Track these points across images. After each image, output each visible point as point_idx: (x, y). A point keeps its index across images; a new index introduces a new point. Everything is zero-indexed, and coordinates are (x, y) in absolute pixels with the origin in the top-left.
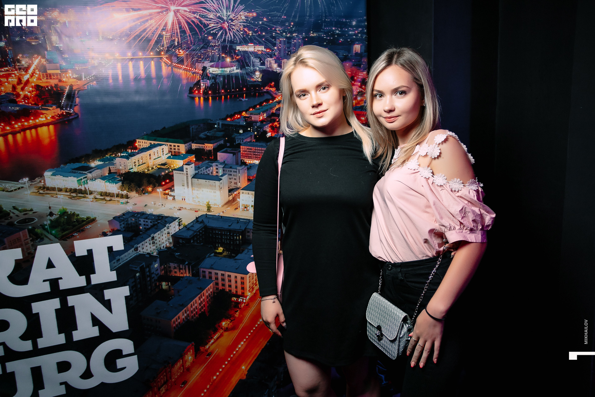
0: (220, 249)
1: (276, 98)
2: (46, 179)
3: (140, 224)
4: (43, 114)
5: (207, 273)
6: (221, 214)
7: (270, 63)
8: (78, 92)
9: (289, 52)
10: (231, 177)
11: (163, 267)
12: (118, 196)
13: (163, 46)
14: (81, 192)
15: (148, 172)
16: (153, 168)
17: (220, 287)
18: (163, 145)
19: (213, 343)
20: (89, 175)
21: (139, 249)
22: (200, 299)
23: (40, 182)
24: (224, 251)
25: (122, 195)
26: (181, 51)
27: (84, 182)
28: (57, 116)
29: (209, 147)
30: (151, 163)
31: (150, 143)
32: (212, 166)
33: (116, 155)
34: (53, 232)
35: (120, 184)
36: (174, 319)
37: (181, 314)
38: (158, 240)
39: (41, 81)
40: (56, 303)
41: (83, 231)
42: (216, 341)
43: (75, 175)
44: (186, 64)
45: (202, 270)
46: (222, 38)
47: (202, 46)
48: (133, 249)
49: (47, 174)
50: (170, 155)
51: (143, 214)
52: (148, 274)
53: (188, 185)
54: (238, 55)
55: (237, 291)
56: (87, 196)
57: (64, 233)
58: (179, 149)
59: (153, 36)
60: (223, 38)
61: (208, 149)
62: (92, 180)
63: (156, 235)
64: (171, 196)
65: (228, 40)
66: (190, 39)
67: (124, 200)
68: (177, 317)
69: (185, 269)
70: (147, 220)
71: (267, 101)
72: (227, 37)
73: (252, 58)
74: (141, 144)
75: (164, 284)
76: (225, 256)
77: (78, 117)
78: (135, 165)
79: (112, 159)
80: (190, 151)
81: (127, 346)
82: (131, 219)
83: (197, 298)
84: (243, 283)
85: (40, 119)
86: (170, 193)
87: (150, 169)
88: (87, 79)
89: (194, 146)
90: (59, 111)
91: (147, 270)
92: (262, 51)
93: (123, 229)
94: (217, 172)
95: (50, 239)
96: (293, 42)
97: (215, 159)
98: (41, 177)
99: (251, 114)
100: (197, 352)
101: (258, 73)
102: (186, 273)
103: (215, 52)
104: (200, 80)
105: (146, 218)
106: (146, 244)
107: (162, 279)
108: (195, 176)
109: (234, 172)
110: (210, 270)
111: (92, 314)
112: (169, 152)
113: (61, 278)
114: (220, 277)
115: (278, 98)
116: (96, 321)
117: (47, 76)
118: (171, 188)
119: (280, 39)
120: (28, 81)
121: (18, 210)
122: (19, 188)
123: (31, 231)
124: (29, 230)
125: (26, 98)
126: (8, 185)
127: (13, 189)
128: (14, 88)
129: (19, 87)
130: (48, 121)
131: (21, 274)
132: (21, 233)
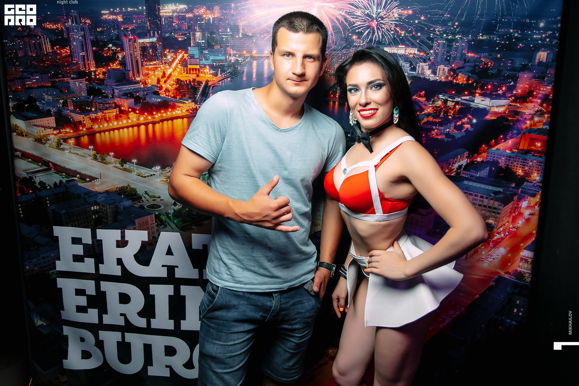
1: (425, 109)
4: (179, 107)
7: (423, 69)
9: (447, 56)
19: (316, 369)
28: (191, 109)
34: (175, 221)
39: (181, 75)
40: (169, 289)
41: (201, 225)
46: (368, 38)
57: (184, 224)
60: (370, 37)
65: (375, 41)
66: (332, 38)
72: (374, 36)
73: (401, 62)
85: (176, 111)
88: (222, 76)
90: (194, 105)
92: (415, 54)
95: (172, 228)
96: (455, 45)
113: (177, 267)
115: (427, 110)
117: (187, 71)
119: (439, 41)
120: (170, 75)
121: (148, 195)
122: (151, 175)
123: (157, 217)
124: (155, 215)
125: (167, 90)
126: (142, 171)
127: (146, 175)
128: (159, 81)
129: (162, 80)
130: (183, 114)
131: (144, 255)
132: (149, 216)
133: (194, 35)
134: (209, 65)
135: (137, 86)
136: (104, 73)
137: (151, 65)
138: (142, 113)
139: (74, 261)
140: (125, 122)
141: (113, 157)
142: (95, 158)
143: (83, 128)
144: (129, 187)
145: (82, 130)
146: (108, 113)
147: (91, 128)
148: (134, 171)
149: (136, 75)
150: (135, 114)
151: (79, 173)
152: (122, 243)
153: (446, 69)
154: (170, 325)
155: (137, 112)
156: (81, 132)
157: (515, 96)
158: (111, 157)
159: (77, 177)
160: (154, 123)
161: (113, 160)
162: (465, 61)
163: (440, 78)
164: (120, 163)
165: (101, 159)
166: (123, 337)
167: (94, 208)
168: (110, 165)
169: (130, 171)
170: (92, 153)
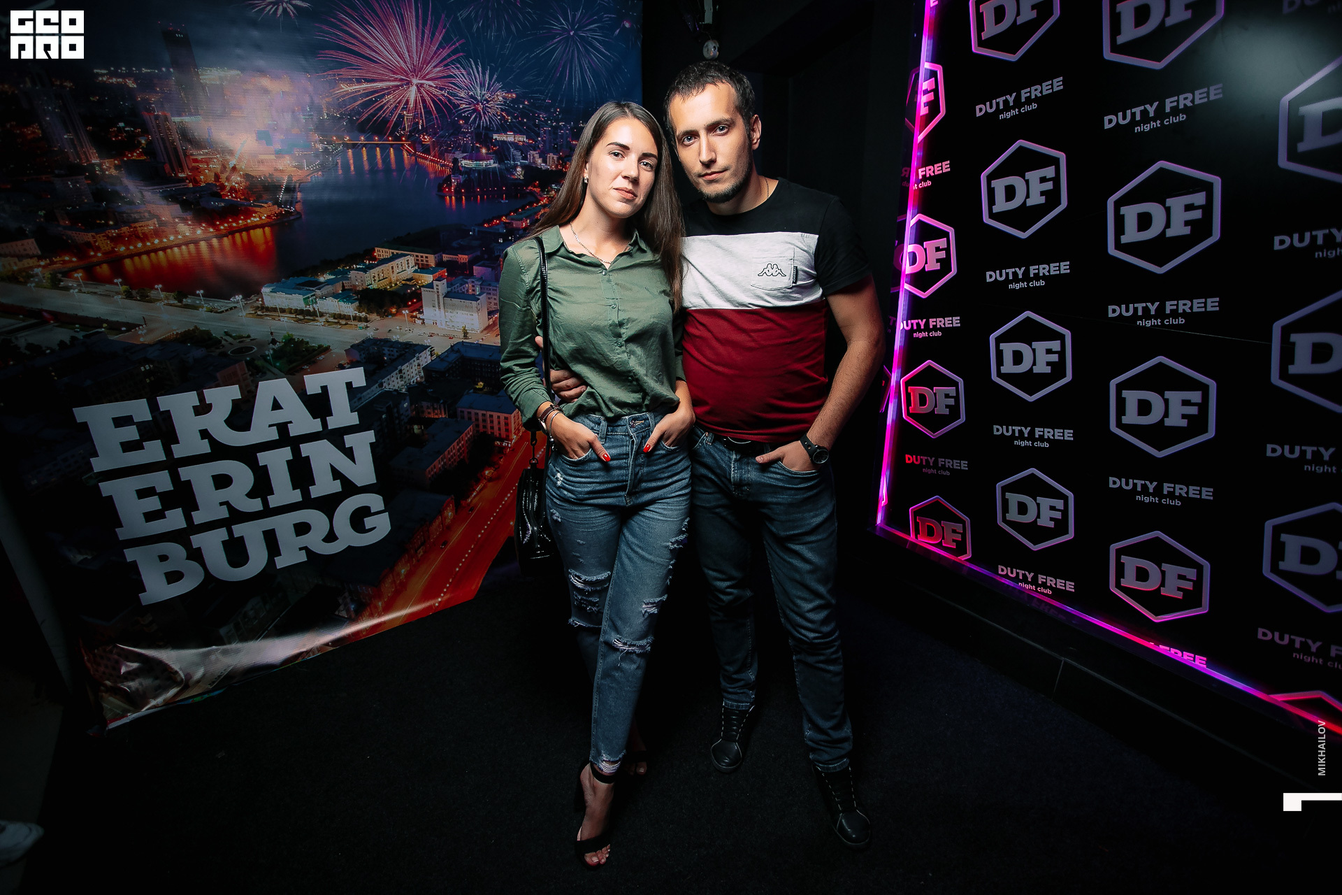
0: (481, 385)
1: (540, 200)
2: (264, 296)
3: (384, 354)
4: (256, 212)
5: (466, 413)
6: (481, 342)
7: (534, 158)
8: (299, 185)
9: (556, 144)
10: (490, 296)
11: (413, 406)
12: (355, 318)
13: (404, 129)
14: (308, 313)
15: (391, 289)
16: (396, 284)
17: (481, 429)
18: (408, 255)
19: (475, 496)
20: (318, 292)
21: (384, 385)
22: (458, 444)
23: (257, 300)
24: (484, 386)
25: (360, 317)
26: (426, 137)
27: (312, 300)
28: (274, 215)
29: (464, 258)
30: (394, 278)
31: (393, 253)
32: (467, 283)
33: (350, 267)
34: (278, 364)
35: (357, 303)
36: (430, 469)
37: (437, 462)
38: (407, 373)
39: (251, 169)
40: (286, 453)
41: (314, 362)
42: (478, 493)
43: (301, 291)
44: (433, 154)
45: (459, 409)
46: (475, 123)
47: (451, 131)
48: (377, 385)
49: (266, 290)
50: (417, 268)
51: (386, 342)
52: (396, 415)
53: (439, 306)
54: (495, 146)
55: (500, 434)
56: (317, 319)
57: (291, 366)
58: (427, 261)
59: (392, 116)
60: (477, 122)
61: (462, 261)
62: (321, 298)
63: (404, 367)
64: (419, 319)
65: (483, 126)
66: (437, 122)
67: (363, 324)
68: (432, 466)
69: (440, 409)
70: (392, 349)
71: (531, 204)
72: (482, 121)
73: (512, 150)
74: (381, 253)
75: (416, 427)
76: (486, 393)
77: (301, 217)
78: (375, 280)
79: (345, 273)
80: (440, 264)
81: (375, 501)
82: (373, 348)
83: (455, 443)
84: (507, 424)
85: (252, 219)
86: (418, 316)
87: (393, 285)
88: (310, 169)
89: (446, 257)
90: (276, 209)
91: (395, 410)
92: (524, 141)
93: (364, 360)
94: (473, 290)
95: (274, 373)
97: (471, 275)
98: (258, 294)
99: (512, 219)
100: (458, 508)
101: (519, 169)
102: (441, 414)
103: (467, 140)
104: (450, 175)
105: (391, 347)
106: (392, 379)
107: (413, 421)
108: (447, 295)
109: (493, 290)
110: (469, 410)
111: (331, 466)
112: (416, 264)
113: (291, 422)
114: (480, 418)
116: (336, 474)
117: (259, 162)
118: (420, 309)
119: (544, 128)
120: (235, 169)
121: (231, 336)
122: (231, 309)
123: (250, 364)
124: (247, 362)
125: (233, 189)
126: (216, 305)
127: (223, 309)
128: (217, 177)
129: (223, 176)
130: (263, 222)
131: (240, 417)
132: (237, 365)
135: (181, 185)
137: (201, 155)
138: (197, 223)
139: (124, 451)
140: (172, 238)
141: (162, 290)
142: (129, 296)
143: (96, 252)
144: (198, 329)
145: (95, 256)
146: (141, 227)
147: (113, 251)
148: (203, 307)
149: (176, 170)
150: (187, 226)
151: (106, 321)
152: (203, 408)
153: (555, 157)
154: (296, 496)
155: (190, 223)
156: (95, 260)
158: (158, 291)
159: (104, 328)
160: (220, 237)
161: (163, 295)
163: (551, 167)
164: (175, 298)
165: (140, 296)
166: (230, 532)
167: (145, 368)
168: (158, 304)
169: (195, 308)
170: (122, 288)
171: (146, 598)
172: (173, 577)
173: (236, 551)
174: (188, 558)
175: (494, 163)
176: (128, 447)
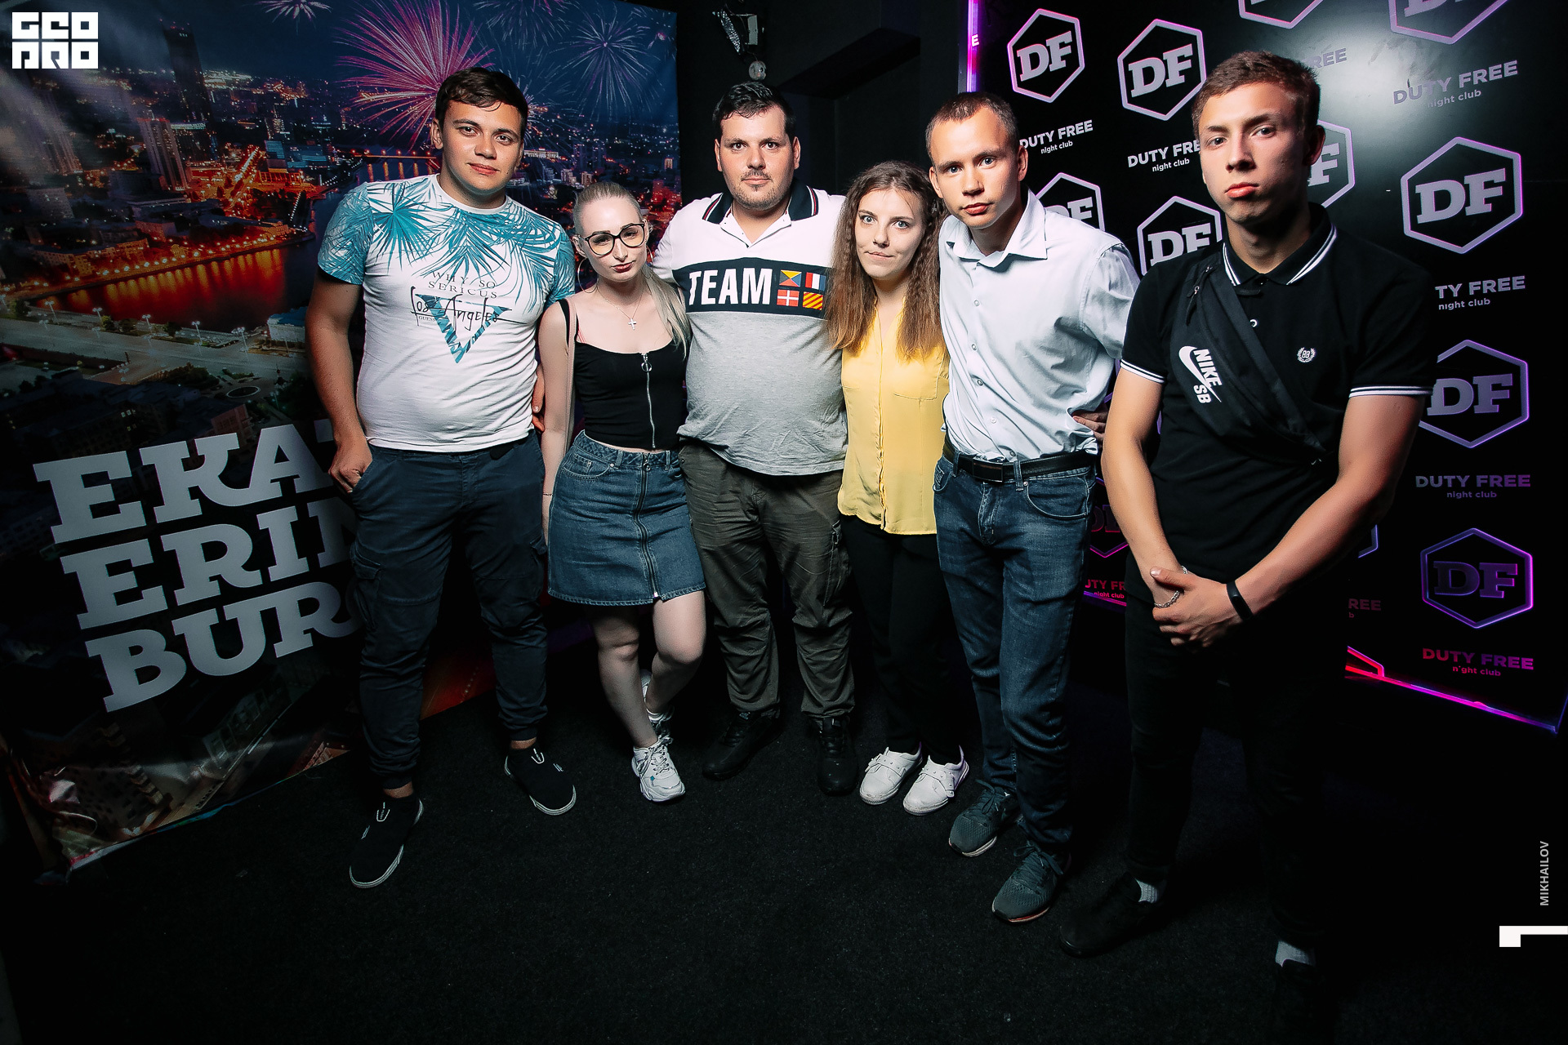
2: (270, 328)
4: (263, 232)
7: (567, 176)
23: (262, 333)
28: (284, 236)
34: (284, 407)
39: (260, 184)
40: (291, 513)
49: (272, 322)
57: (299, 409)
59: (416, 129)
73: (544, 167)
85: (259, 240)
88: (326, 184)
92: (556, 158)
95: (279, 419)
96: (594, 149)
98: (263, 326)
101: (552, 188)
113: (296, 477)
117: (268, 177)
119: (578, 145)
120: (241, 182)
121: (230, 375)
122: (232, 343)
123: (252, 408)
124: (248, 405)
125: (238, 206)
126: (215, 338)
127: (222, 343)
128: (220, 192)
129: (228, 192)
130: (270, 243)
131: (237, 472)
132: (236, 410)
133: (271, 123)
134: (302, 169)
135: (178, 201)
136: (103, 179)
137: (202, 166)
138: (194, 245)
139: (95, 516)
140: (165, 260)
141: (151, 321)
142: (110, 328)
143: (73, 277)
144: (191, 367)
145: (71, 281)
146: (128, 247)
147: (93, 275)
148: (198, 341)
149: (173, 182)
150: (182, 248)
151: (81, 358)
152: (193, 461)
153: (590, 176)
154: (302, 566)
155: (186, 243)
156: (71, 285)
157: (652, 204)
158: (146, 322)
159: (78, 366)
160: (220, 261)
161: (151, 326)
162: (606, 166)
164: (165, 331)
165: (124, 329)
166: (221, 614)
167: (126, 414)
168: (145, 337)
169: (189, 341)
170: (101, 319)
171: (112, 703)
172: (147, 674)
173: (227, 638)
174: (168, 649)
175: (526, 181)
176: (99, 510)
